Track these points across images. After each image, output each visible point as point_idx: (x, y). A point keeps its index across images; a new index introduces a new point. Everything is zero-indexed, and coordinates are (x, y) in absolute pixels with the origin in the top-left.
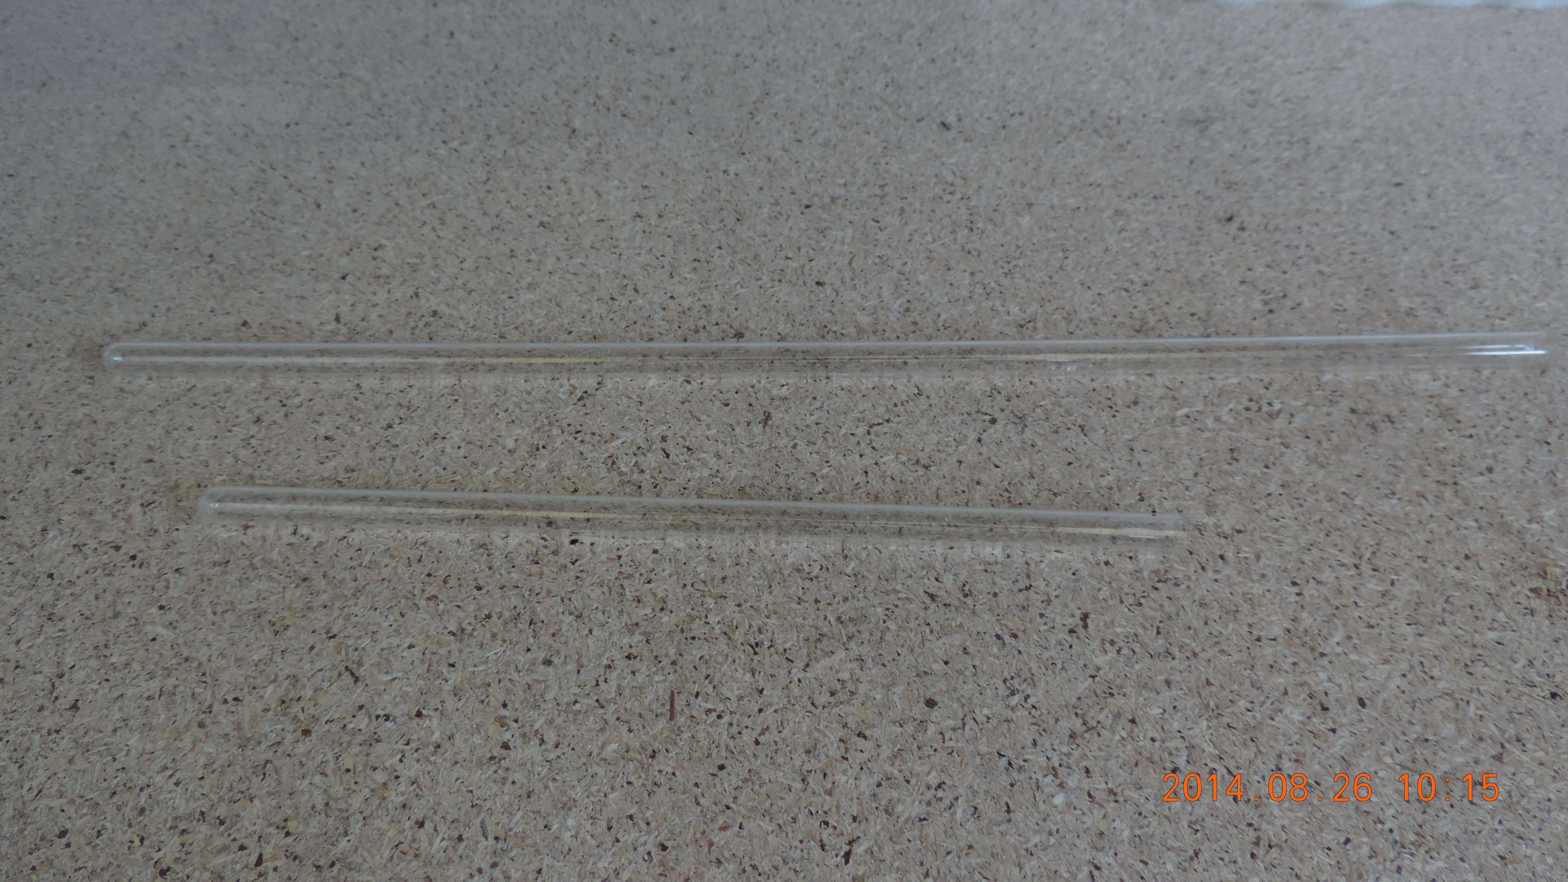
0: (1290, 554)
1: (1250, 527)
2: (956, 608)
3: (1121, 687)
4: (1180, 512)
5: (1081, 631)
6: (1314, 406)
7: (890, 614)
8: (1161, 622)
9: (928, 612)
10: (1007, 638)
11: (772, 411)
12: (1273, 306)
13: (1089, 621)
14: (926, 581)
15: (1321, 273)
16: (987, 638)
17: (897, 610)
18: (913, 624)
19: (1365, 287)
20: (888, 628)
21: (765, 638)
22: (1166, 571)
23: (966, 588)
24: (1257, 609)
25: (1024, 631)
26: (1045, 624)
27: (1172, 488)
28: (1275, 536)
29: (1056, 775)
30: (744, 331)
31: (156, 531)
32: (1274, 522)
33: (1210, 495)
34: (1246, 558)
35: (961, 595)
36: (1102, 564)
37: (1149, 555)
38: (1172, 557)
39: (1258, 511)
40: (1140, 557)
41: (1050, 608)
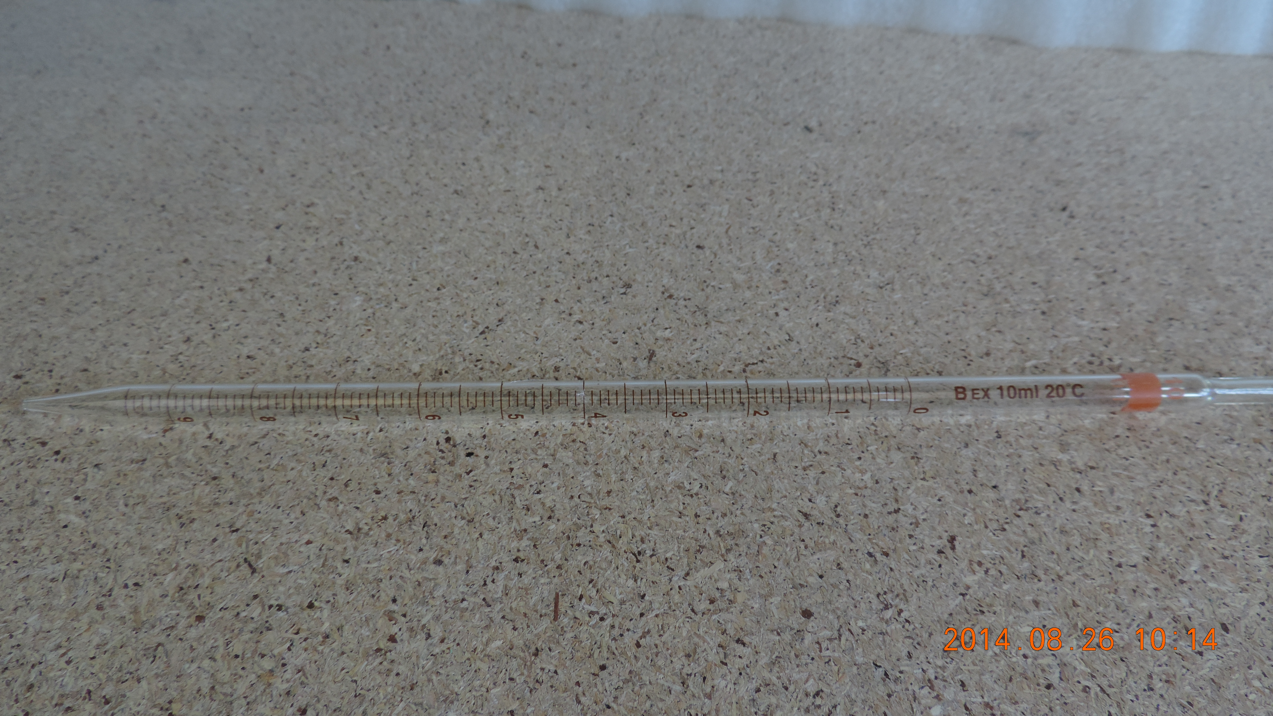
0: (1142, 489)
1: (1102, 464)
2: (829, 527)
3: (991, 605)
4: (1036, 449)
5: (948, 551)
6: (1152, 362)
7: (766, 529)
8: (1025, 546)
9: (803, 529)
10: (878, 556)
11: (657, 350)
12: (1106, 279)
13: (956, 543)
14: (800, 501)
15: (1146, 254)
16: (859, 555)
17: (773, 527)
18: (788, 540)
19: (1185, 266)
20: (764, 543)
21: (647, 548)
22: (1027, 501)
23: (839, 509)
24: (1116, 538)
25: (895, 550)
26: (915, 544)
27: (1026, 428)
28: (1126, 473)
29: (932, 688)
30: (632, 283)
31: (81, 431)
32: (1124, 460)
33: (1063, 435)
34: (1101, 491)
35: (833, 516)
36: (966, 492)
37: (1009, 486)
38: (1031, 488)
39: (1107, 450)
40: (1001, 487)
41: (918, 530)
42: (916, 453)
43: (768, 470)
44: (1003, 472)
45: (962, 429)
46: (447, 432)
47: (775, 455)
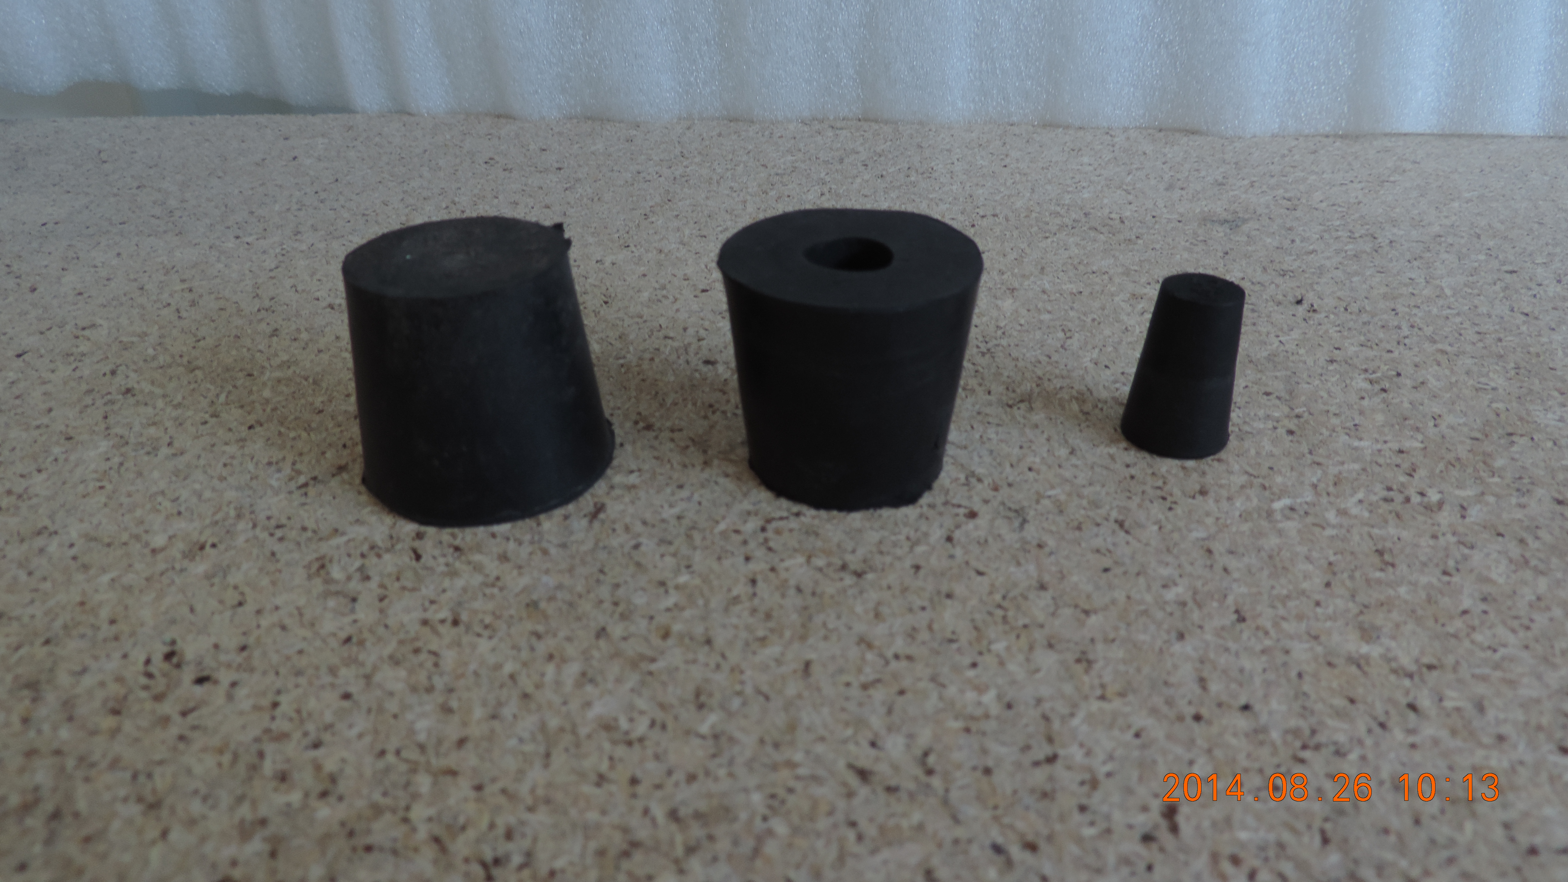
0: (1538, 701)
1: (1450, 660)
2: (912, 796)
4: (1316, 638)
5: (1164, 835)
6: (1495, 495)
7: (775, 803)
8: (1326, 820)
9: (856, 801)
10: (1016, 852)
12: (1385, 385)
13: (1180, 819)
14: (852, 747)
15: (1442, 352)
16: (975, 850)
17: (792, 800)
18: (823, 824)
20: (770, 833)
22: (1313, 732)
23: (931, 760)
24: (1510, 795)
25: (1050, 838)
26: (1092, 824)
27: (1291, 604)
28: (1498, 674)
32: (1489, 653)
33: (1361, 612)
34: (1458, 709)
35: (919, 772)
36: (1189, 720)
37: (1274, 705)
38: (1319, 707)
39: (1455, 636)
40: (1257, 707)
41: (1097, 796)
42: (1084, 653)
43: (791, 690)
44: (1258, 681)
45: (1169, 609)
46: (173, 642)
47: (807, 665)
